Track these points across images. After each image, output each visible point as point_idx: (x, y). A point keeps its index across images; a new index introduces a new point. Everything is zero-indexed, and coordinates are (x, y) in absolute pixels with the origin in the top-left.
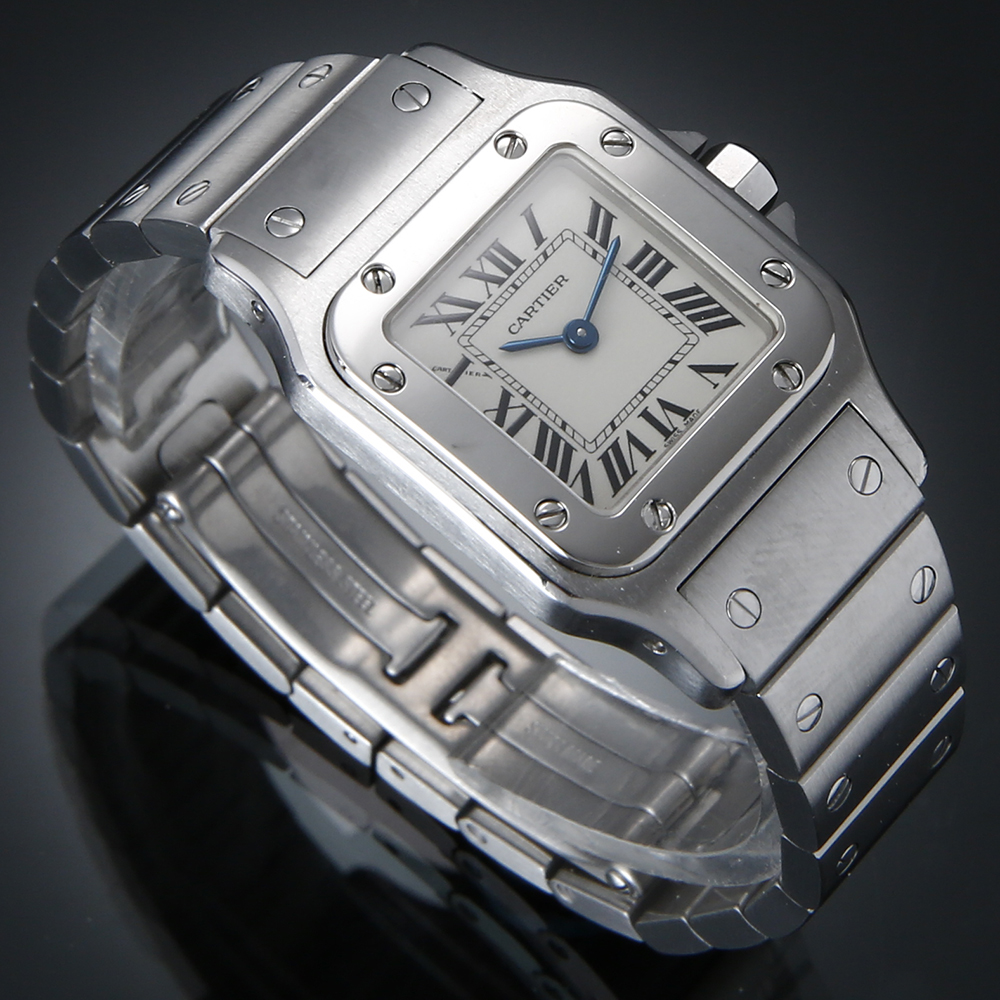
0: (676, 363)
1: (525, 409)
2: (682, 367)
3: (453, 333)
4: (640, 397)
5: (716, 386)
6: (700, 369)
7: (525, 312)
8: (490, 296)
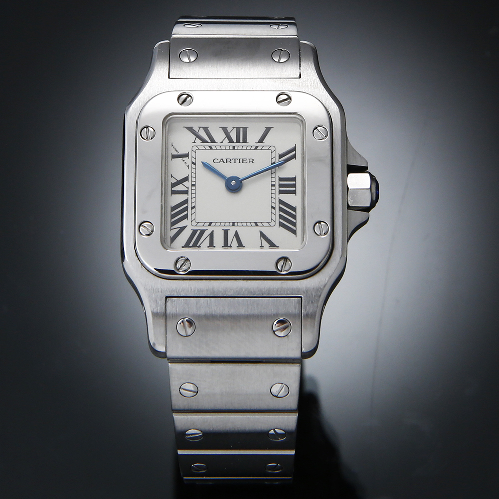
0: (257, 225)
1: (187, 189)
2: (258, 229)
3: (194, 142)
4: (231, 224)
5: (262, 246)
6: (263, 235)
7: (226, 159)
8: (222, 142)
